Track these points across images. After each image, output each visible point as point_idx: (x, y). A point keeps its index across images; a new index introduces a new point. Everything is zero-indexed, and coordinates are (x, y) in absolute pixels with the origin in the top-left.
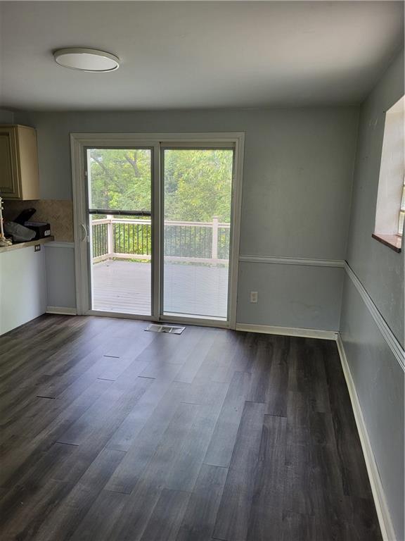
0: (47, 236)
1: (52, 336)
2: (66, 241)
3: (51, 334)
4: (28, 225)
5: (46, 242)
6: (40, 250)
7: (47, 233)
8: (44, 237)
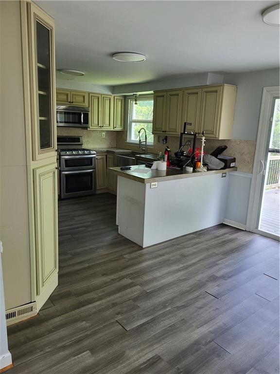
0: (232, 167)
1: (224, 243)
2: (246, 172)
3: (224, 242)
4: (220, 157)
5: (231, 171)
6: (225, 176)
7: (232, 165)
8: (230, 167)
